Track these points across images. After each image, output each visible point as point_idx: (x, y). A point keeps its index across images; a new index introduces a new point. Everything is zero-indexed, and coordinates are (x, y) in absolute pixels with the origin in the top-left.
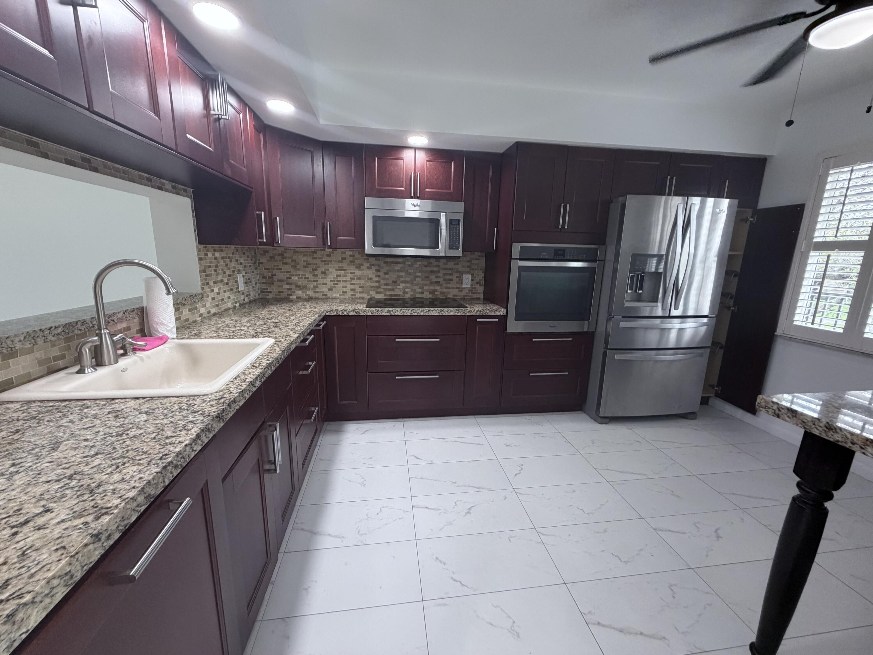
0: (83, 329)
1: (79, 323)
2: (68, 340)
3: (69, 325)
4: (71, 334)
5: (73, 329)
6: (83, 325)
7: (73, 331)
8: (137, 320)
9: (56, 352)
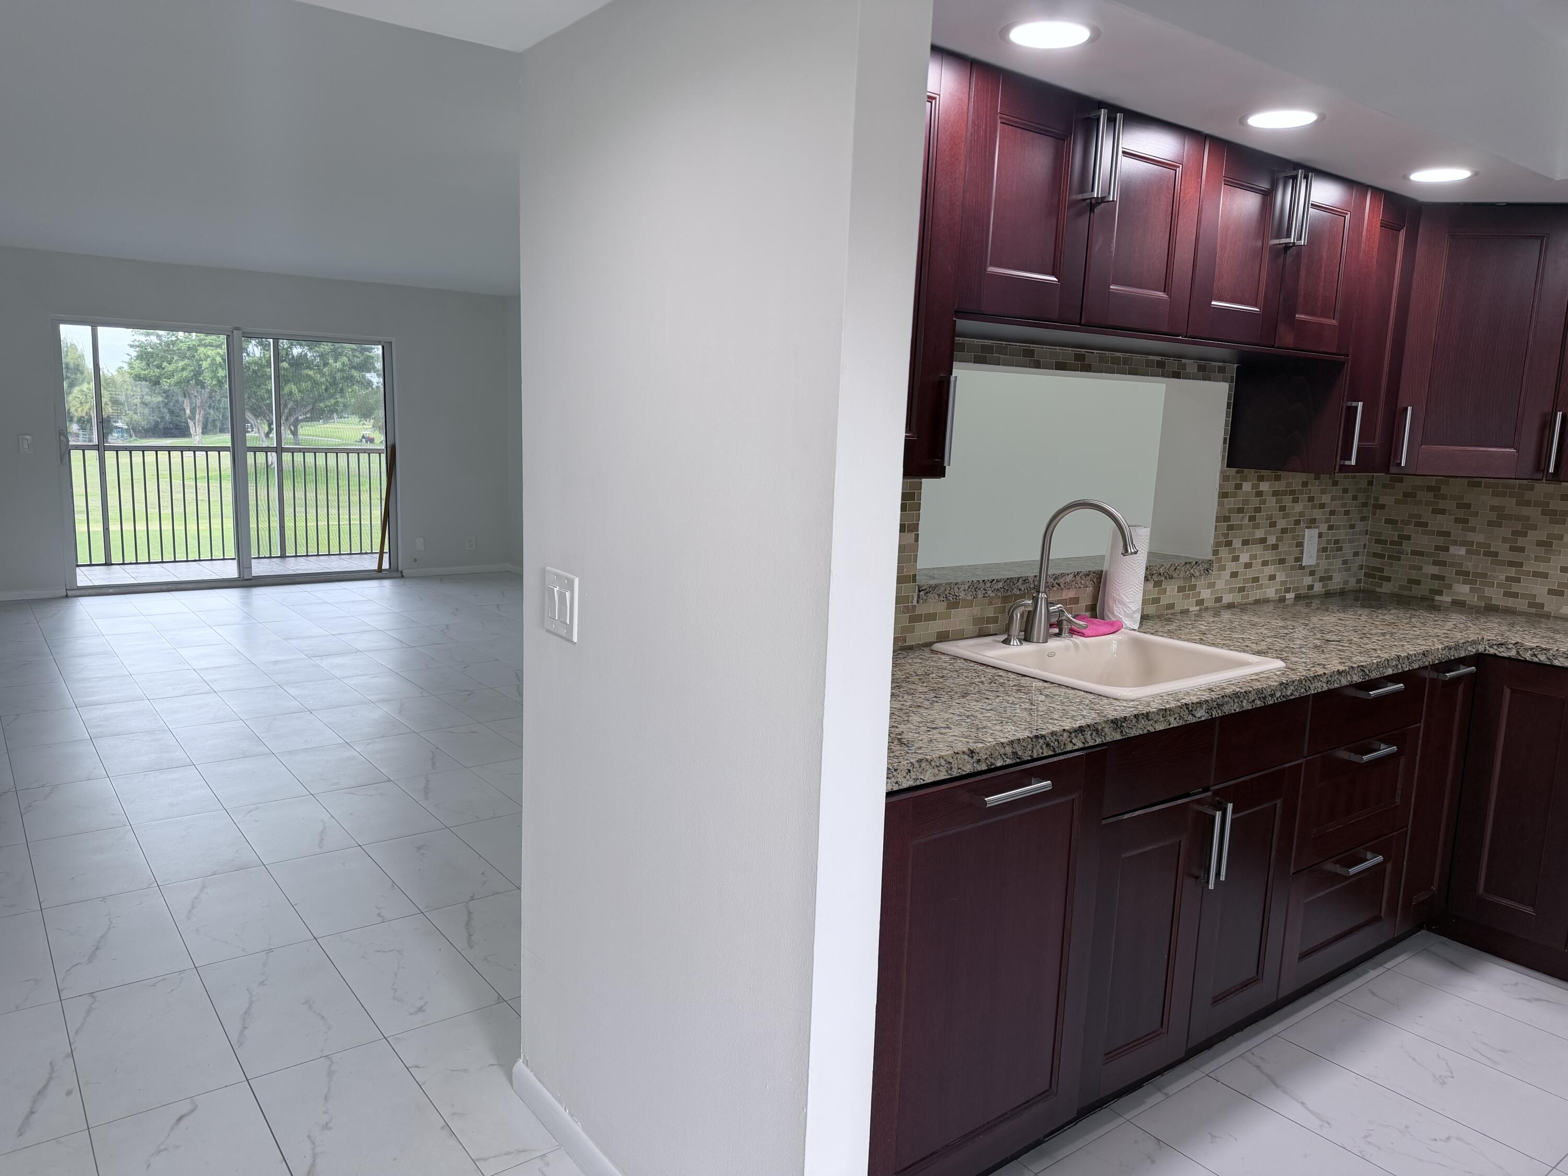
0: (1023, 589)
1: (1020, 580)
2: (1005, 599)
3: (1011, 581)
4: (1009, 593)
5: (1013, 587)
6: (1024, 584)
7: (1013, 590)
8: (1090, 590)
9: (990, 613)
